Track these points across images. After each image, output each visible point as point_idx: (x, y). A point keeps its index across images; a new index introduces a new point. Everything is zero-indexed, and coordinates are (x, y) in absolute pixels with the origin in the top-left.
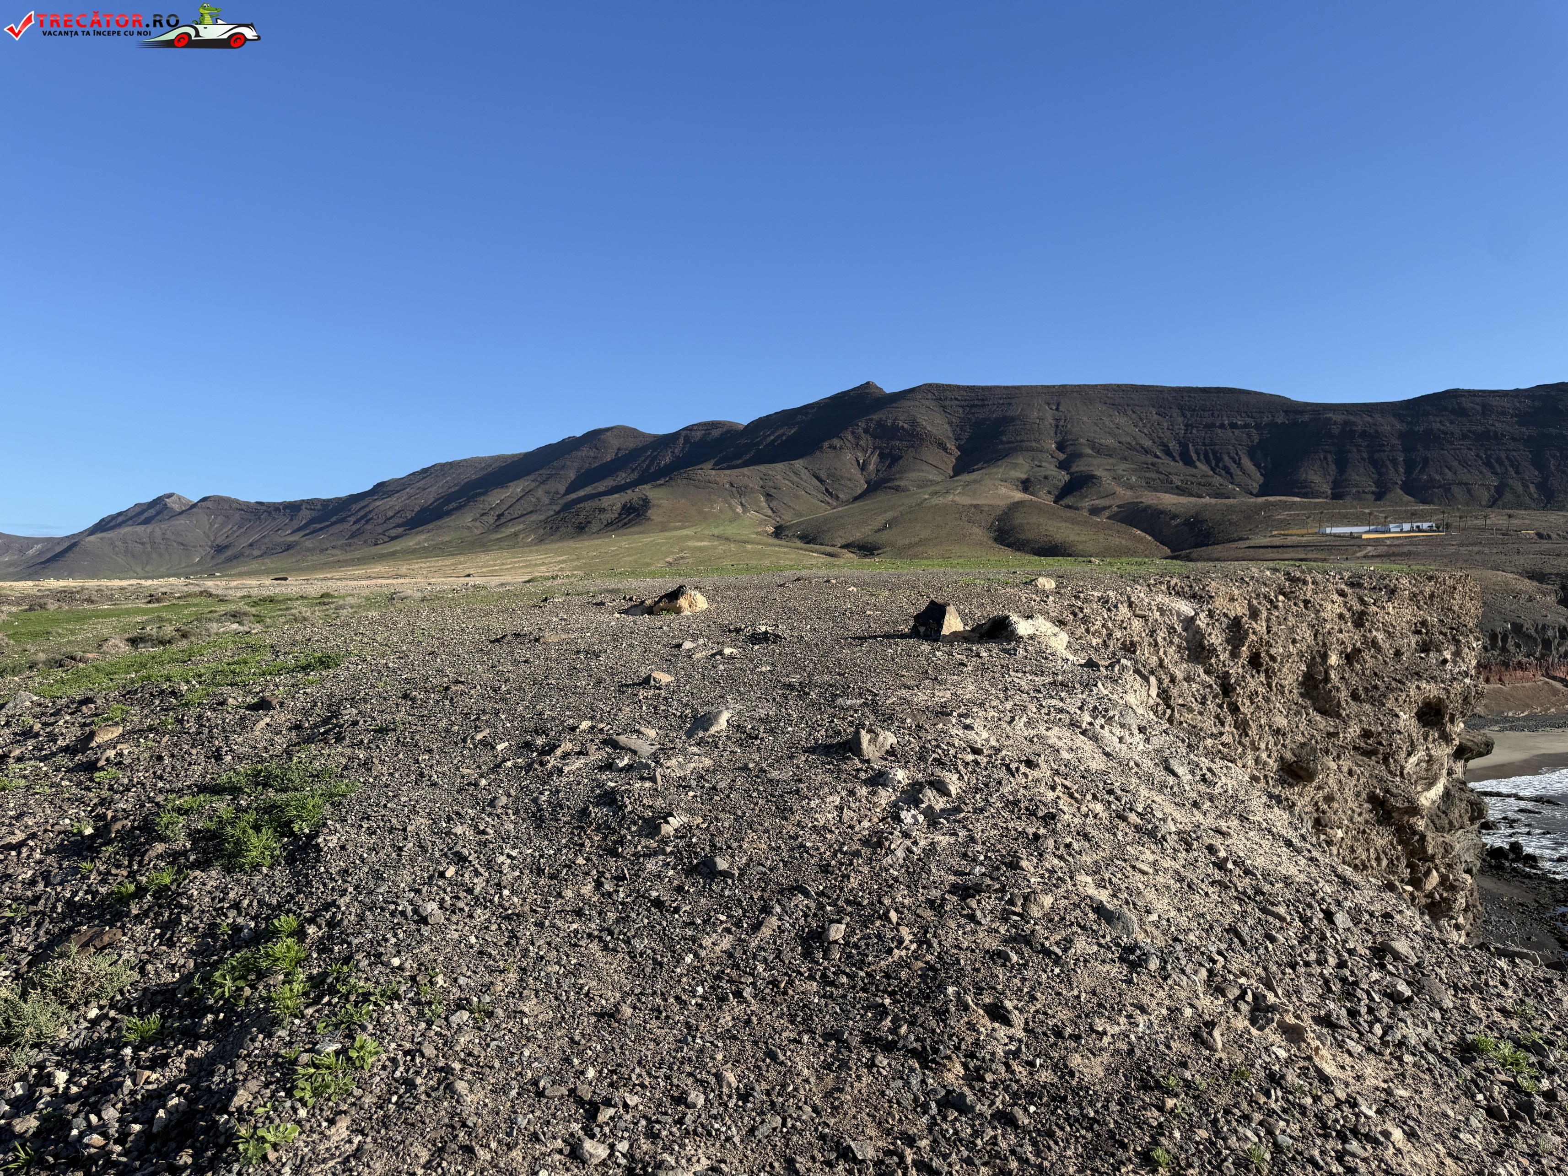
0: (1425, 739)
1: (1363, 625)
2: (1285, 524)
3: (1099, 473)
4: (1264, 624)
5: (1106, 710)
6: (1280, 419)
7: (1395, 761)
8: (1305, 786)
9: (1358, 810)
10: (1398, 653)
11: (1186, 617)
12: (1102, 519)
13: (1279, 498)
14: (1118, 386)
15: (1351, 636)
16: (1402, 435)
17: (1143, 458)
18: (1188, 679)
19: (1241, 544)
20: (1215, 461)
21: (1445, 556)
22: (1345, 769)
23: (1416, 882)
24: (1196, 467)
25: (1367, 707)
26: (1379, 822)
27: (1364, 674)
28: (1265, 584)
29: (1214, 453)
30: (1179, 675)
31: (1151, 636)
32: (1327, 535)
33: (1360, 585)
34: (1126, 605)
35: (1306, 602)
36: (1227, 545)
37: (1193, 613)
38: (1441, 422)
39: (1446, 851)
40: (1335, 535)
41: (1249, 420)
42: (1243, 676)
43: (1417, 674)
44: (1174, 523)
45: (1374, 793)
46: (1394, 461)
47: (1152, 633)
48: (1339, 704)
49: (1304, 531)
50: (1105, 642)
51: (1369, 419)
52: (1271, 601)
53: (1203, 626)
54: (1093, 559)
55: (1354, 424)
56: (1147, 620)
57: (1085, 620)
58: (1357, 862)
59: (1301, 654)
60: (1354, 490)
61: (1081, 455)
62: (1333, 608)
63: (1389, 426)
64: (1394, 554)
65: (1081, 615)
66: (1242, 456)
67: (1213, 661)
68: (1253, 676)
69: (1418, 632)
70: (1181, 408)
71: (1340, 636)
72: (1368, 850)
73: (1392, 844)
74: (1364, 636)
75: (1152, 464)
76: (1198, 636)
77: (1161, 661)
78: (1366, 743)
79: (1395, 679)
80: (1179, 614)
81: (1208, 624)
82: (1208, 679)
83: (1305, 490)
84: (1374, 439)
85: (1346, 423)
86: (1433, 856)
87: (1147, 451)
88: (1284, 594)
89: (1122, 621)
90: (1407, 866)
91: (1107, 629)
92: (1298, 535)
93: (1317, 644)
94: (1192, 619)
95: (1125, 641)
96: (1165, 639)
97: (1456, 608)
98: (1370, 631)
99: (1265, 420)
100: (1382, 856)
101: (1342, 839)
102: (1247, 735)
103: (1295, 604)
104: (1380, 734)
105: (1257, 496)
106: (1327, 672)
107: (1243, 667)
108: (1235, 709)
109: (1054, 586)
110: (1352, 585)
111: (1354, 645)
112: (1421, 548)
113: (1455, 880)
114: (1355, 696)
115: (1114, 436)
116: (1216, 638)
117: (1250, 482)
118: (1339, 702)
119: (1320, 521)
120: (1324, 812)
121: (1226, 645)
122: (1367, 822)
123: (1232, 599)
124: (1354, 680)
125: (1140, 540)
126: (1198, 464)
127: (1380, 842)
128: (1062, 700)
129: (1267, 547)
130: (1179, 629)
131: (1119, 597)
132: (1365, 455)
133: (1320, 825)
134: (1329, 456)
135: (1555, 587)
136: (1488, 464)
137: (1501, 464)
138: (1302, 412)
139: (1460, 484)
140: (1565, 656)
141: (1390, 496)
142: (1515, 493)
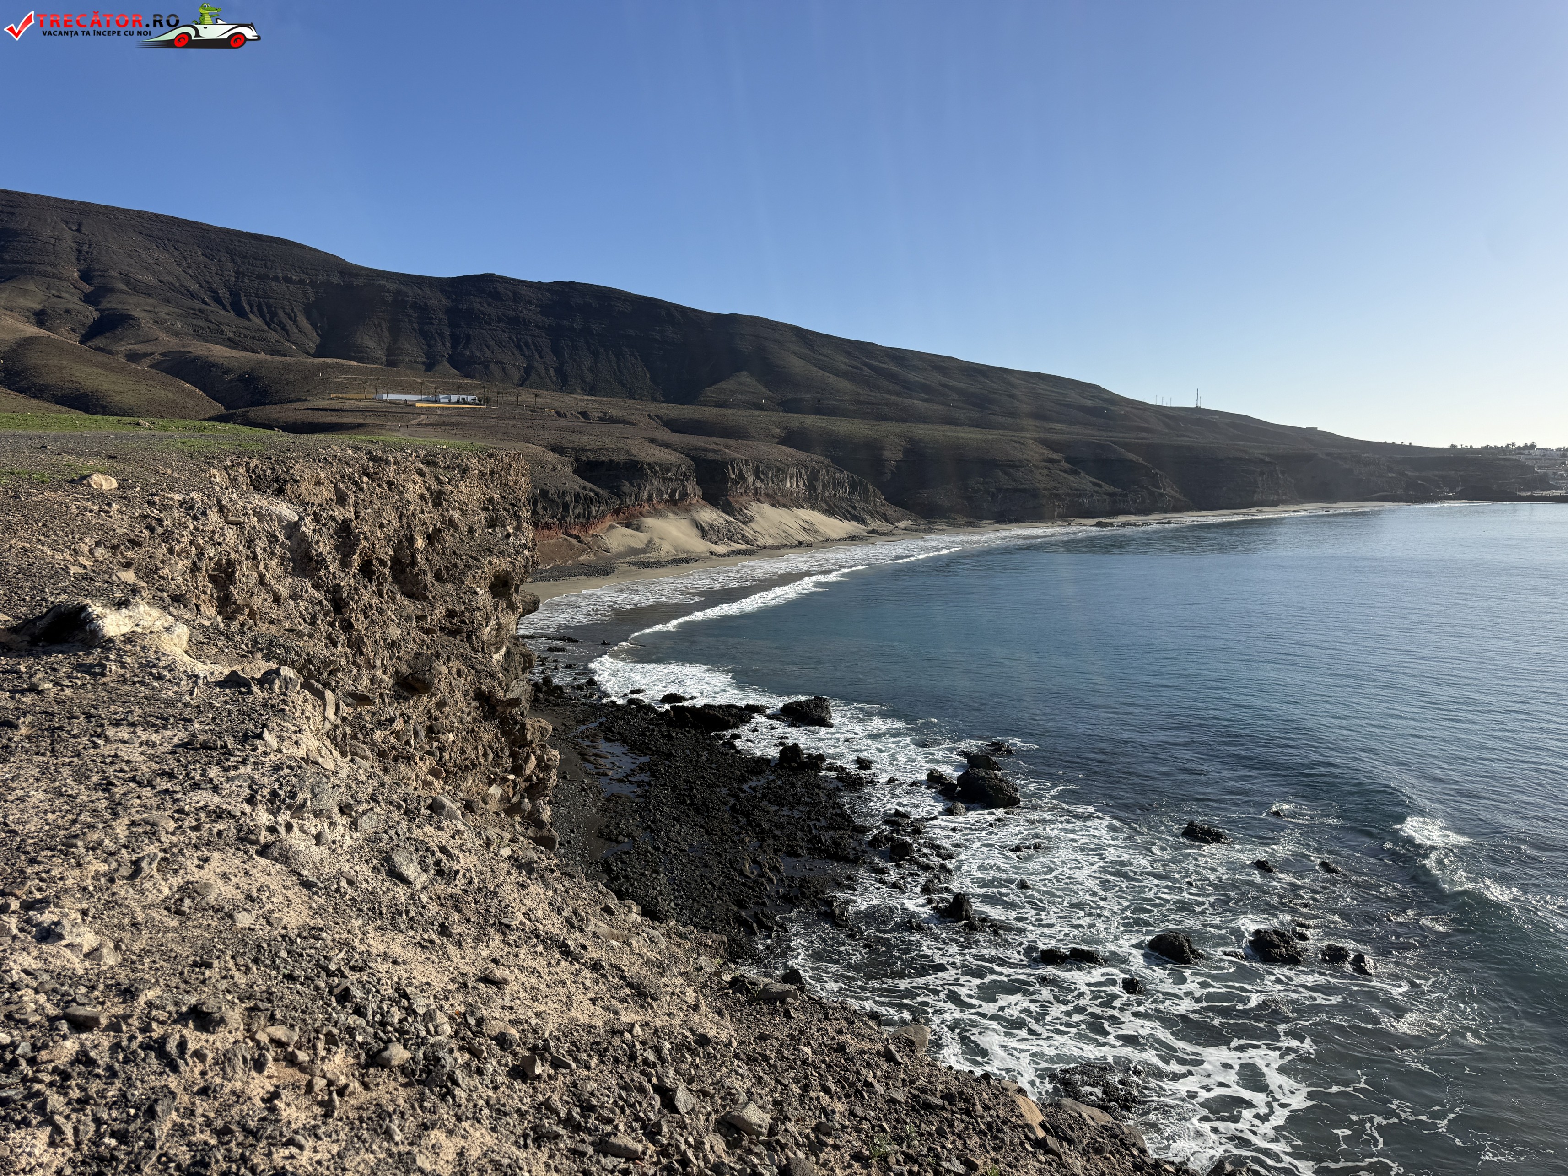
0: (496, 610)
1: (440, 505)
2: (342, 387)
3: (136, 313)
4: (352, 509)
5: (293, 795)
6: (335, 280)
7: (477, 637)
8: (420, 697)
9: (467, 710)
10: (471, 530)
11: (289, 522)
12: (143, 367)
13: (336, 360)
14: (156, 215)
15: (431, 517)
16: (448, 311)
17: (189, 302)
18: (294, 597)
19: (300, 405)
20: (270, 317)
21: (487, 428)
22: (454, 670)
23: (517, 770)
24: (249, 320)
25: (449, 586)
26: (486, 718)
27: (444, 553)
28: (348, 464)
29: (269, 306)
30: (284, 592)
31: (249, 547)
32: (383, 401)
33: (434, 464)
34: (215, 510)
35: (390, 483)
36: (285, 406)
37: (297, 518)
38: (480, 303)
39: (542, 735)
40: (391, 402)
41: (303, 276)
42: (356, 588)
43: (489, 550)
44: (227, 378)
45: (480, 689)
46: (441, 335)
47: (250, 544)
48: (425, 587)
49: (361, 396)
50: (194, 563)
51: (419, 291)
52: (356, 483)
53: (309, 532)
54: (141, 421)
55: (405, 294)
56: (242, 528)
57: (167, 536)
58: (468, 762)
59: (388, 539)
60: (407, 359)
61: (112, 290)
62: (414, 489)
63: (437, 301)
64: (444, 424)
65: (160, 530)
66: (298, 313)
67: (322, 573)
68: (365, 587)
69: (486, 509)
70: (231, 253)
71: (422, 516)
72: (476, 748)
73: (496, 737)
74: (442, 515)
75: (200, 311)
76: (303, 545)
77: (262, 577)
78: (451, 623)
79: (471, 557)
80: (280, 519)
81: (314, 531)
82: (317, 595)
83: (361, 356)
84: (423, 311)
85: (398, 293)
86: (531, 742)
87: (193, 296)
88: (367, 475)
89: (213, 532)
90: (510, 756)
91: (197, 546)
92: (356, 400)
93: (402, 526)
94: (296, 525)
95: (220, 560)
96: (265, 550)
97: (511, 484)
98: (447, 510)
99: (321, 278)
100: (489, 751)
101: (454, 742)
102: (362, 654)
103: (379, 486)
104: (463, 612)
105: (314, 356)
106: (413, 556)
107: (354, 576)
108: (348, 626)
109: (115, 484)
110: (428, 463)
111: (435, 525)
112: (467, 420)
113: (549, 759)
114: (438, 577)
115: (154, 273)
116: (324, 547)
117: (306, 342)
118: (426, 585)
119: (376, 387)
120: (436, 719)
121: (334, 553)
122: (475, 720)
123: (318, 483)
124: (436, 559)
125: (190, 394)
126: (251, 316)
127: (487, 737)
128: (216, 789)
129: (326, 410)
130: (281, 538)
131: (206, 499)
132: (416, 326)
133: (433, 732)
134: (383, 323)
135: (572, 459)
136: (518, 346)
137: (528, 347)
138: (357, 276)
139: (497, 362)
140: (578, 517)
141: (439, 368)
142: (539, 375)
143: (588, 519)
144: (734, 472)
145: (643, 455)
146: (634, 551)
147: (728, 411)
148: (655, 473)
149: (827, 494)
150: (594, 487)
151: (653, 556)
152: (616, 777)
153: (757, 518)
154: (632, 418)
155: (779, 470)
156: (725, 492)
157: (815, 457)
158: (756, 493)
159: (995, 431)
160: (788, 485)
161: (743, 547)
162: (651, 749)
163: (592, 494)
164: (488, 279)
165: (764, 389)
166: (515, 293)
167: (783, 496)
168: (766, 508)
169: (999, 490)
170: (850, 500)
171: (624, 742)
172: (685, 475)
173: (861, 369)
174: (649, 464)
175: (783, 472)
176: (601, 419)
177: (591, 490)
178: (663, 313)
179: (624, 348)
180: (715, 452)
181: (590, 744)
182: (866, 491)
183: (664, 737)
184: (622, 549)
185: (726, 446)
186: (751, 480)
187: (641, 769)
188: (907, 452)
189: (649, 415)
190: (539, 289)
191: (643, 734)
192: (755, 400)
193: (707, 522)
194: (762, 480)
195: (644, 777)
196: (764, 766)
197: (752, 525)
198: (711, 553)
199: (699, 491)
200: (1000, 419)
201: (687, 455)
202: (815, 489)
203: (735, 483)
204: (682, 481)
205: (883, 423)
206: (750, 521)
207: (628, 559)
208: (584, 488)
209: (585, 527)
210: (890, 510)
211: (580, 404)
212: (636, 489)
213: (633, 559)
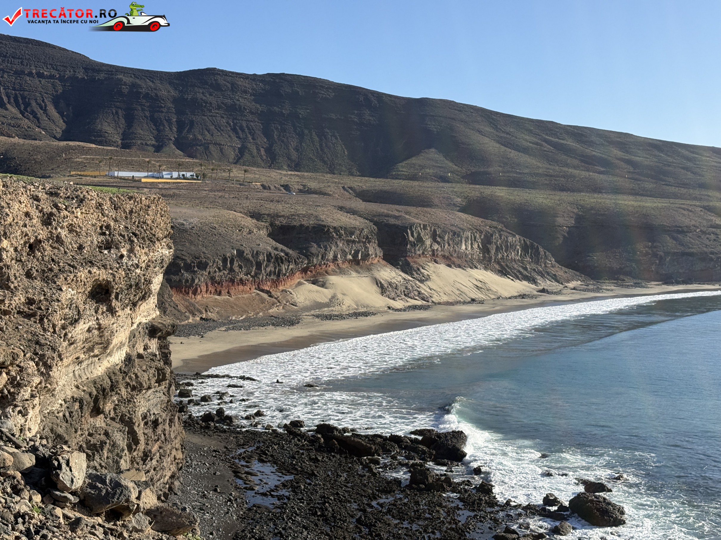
0: (96, 312)
1: (50, 224)
2: (82, 166)
6: (80, 75)
10: (80, 247)
13: (78, 143)
15: (35, 231)
16: (175, 101)
21: (198, 199)
24: (7, 110)
25: (36, 282)
27: (42, 259)
29: (24, 98)
32: (115, 177)
33: (57, 195)
38: (203, 93)
40: (121, 178)
41: (54, 72)
46: (169, 121)
49: (97, 173)
51: (151, 84)
55: (139, 86)
60: (139, 142)
63: (166, 92)
66: (48, 103)
69: (104, 234)
78: (28, 308)
79: (69, 265)
83: (100, 139)
84: (154, 101)
85: (134, 85)
92: (92, 176)
97: (149, 222)
98: (56, 229)
99: (68, 73)
104: (42, 302)
105: (60, 140)
110: (50, 194)
111: (38, 237)
112: (183, 192)
114: (28, 274)
117: (54, 127)
119: (111, 166)
126: (9, 107)
132: (147, 114)
134: (120, 111)
135: (267, 224)
136: (234, 130)
137: (243, 131)
138: (99, 71)
139: (215, 144)
140: (270, 274)
141: (166, 149)
142: (251, 154)
143: (278, 276)
144: (413, 236)
145: (329, 220)
146: (319, 305)
147: (416, 183)
148: (340, 236)
149: (500, 256)
150: (285, 248)
151: (336, 310)
152: (261, 491)
153: (433, 277)
154: (328, 190)
155: (454, 233)
156: (404, 253)
157: (489, 222)
158: (433, 255)
159: (667, 200)
160: (464, 247)
161: (419, 303)
162: (296, 469)
163: (283, 254)
164: (211, 72)
165: (451, 164)
166: (233, 84)
167: (458, 257)
168: (442, 268)
169: (667, 253)
170: (522, 262)
171: (275, 463)
172: (367, 237)
173: (541, 145)
174: (335, 228)
175: (459, 236)
176: (300, 191)
177: (282, 251)
178: (362, 98)
179: (327, 130)
180: (396, 217)
181: (244, 464)
182: (537, 253)
183: (311, 459)
184: (308, 303)
185: (406, 213)
186: (428, 242)
187: (284, 485)
188: (579, 219)
189: (343, 188)
190: (254, 80)
191: (294, 458)
192: (442, 174)
193: (386, 280)
194: (438, 243)
195: (284, 492)
196: (395, 487)
197: (429, 283)
198: (389, 308)
199: (380, 253)
200: (673, 189)
201: (371, 221)
202: (488, 251)
203: (414, 245)
204: (364, 243)
205: (559, 193)
206: (427, 280)
207: (312, 312)
208: (276, 249)
209: (276, 283)
210: (560, 271)
211: (284, 178)
212: (323, 250)
213: (317, 312)
